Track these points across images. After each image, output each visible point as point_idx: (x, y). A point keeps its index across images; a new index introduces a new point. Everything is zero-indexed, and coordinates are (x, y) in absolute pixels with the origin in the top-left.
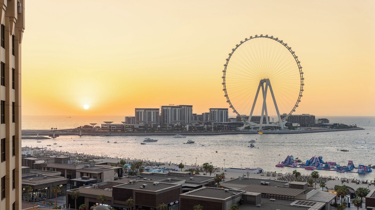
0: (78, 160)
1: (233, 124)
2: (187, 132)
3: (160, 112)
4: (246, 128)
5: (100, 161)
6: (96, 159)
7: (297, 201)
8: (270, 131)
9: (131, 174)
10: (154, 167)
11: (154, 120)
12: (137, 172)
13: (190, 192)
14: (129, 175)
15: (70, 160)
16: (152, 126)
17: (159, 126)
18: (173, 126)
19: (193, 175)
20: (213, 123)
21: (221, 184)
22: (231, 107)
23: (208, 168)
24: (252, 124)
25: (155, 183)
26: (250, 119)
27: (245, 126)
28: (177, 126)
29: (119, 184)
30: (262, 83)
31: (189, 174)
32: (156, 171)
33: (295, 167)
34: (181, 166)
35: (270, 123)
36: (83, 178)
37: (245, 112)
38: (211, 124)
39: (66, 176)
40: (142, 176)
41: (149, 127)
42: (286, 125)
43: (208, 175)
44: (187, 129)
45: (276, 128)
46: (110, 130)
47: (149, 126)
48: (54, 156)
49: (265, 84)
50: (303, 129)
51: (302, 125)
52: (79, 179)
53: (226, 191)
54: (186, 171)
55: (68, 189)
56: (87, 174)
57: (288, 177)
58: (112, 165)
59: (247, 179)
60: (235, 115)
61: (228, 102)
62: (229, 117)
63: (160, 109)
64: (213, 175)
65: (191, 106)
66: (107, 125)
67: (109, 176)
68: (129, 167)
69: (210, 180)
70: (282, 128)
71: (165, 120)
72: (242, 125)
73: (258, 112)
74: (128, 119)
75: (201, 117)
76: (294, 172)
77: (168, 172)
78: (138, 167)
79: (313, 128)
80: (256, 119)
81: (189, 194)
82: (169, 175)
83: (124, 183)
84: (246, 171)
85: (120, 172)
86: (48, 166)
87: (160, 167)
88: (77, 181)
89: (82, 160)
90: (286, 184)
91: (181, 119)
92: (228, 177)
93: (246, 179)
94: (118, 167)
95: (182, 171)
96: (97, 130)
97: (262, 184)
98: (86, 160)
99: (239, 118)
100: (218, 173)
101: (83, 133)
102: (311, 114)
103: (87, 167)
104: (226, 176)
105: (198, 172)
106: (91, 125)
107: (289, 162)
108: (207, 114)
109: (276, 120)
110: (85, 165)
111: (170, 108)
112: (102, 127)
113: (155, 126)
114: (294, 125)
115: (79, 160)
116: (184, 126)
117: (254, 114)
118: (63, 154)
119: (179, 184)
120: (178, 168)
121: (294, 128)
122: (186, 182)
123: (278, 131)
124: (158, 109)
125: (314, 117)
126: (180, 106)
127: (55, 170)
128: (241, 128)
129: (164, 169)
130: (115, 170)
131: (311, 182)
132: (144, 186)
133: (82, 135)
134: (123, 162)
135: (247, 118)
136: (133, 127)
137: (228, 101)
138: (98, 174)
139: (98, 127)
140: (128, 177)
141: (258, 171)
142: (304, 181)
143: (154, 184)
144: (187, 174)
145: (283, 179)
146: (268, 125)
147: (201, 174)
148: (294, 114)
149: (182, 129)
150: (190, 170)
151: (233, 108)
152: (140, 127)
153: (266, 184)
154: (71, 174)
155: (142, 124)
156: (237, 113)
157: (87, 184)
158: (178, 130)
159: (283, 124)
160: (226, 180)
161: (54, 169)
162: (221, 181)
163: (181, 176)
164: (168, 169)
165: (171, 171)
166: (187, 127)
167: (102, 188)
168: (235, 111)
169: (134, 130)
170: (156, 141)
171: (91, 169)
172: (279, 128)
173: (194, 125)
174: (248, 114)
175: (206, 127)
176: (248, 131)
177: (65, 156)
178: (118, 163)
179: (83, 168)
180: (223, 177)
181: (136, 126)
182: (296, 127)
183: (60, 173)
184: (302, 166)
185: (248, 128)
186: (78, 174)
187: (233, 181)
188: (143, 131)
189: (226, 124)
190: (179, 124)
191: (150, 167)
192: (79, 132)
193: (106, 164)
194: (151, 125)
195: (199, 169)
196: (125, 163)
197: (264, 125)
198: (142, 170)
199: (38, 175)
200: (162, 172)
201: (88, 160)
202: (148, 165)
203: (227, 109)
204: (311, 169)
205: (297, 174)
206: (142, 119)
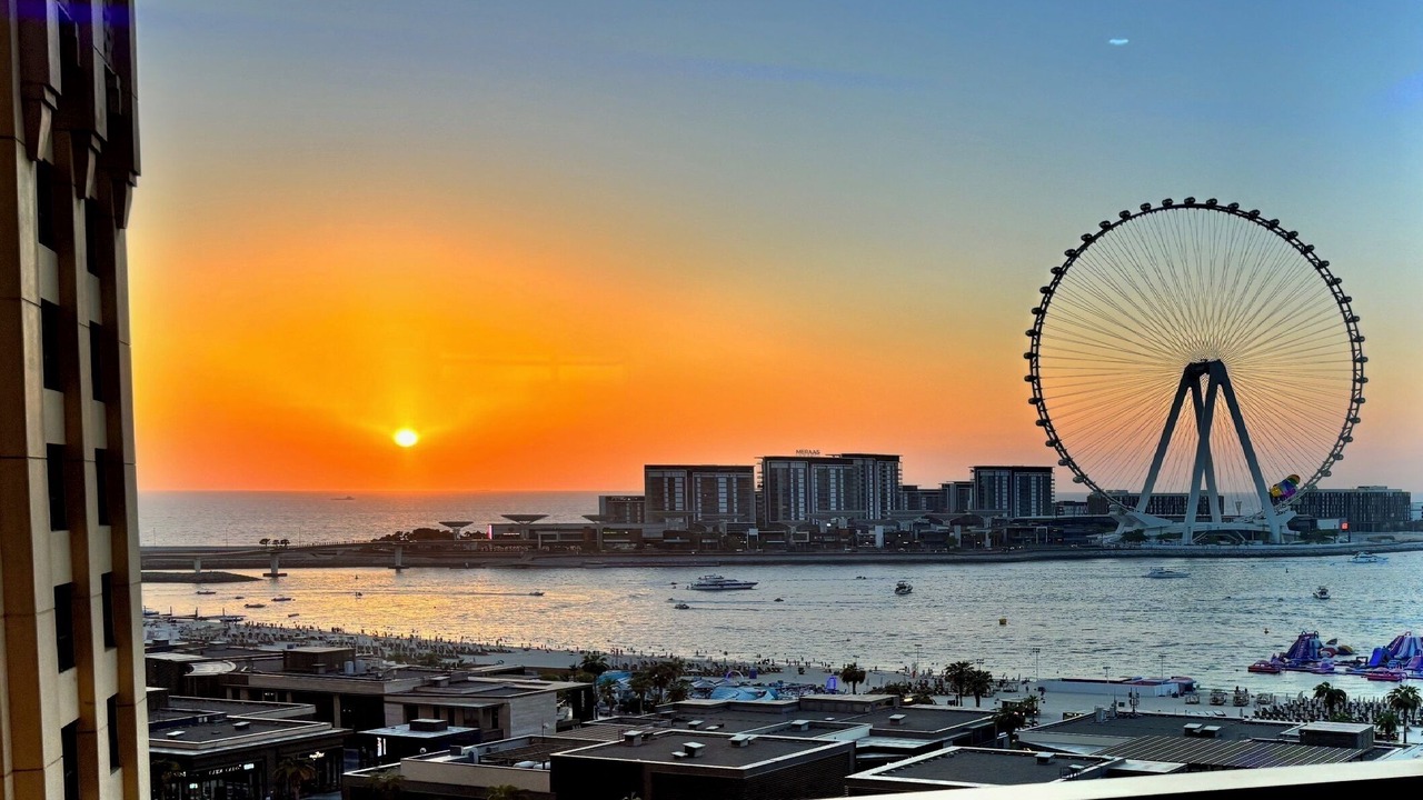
0: (390, 659)
1: (1073, 521)
2: (877, 551)
3: (757, 480)
4: (1127, 537)
5: (492, 663)
6: (471, 653)
8: (1225, 546)
9: (630, 707)
10: (732, 681)
11: (730, 510)
12: (658, 697)
13: (889, 766)
14: (620, 710)
15: (353, 659)
16: (723, 531)
17: (754, 532)
18: (815, 531)
19: (903, 707)
20: (988, 521)
21: (1023, 733)
22: (1067, 462)
23: (967, 680)
24: (1154, 523)
25: (739, 737)
26: (1143, 505)
27: (1122, 529)
28: (835, 531)
29: (577, 743)
30: (1191, 375)
31: (889, 702)
32: (743, 695)
33: (1331, 671)
34: (853, 675)
35: (1229, 519)
36: (415, 727)
37: (1121, 475)
38: (980, 523)
39: (337, 717)
40: (681, 715)
41: (711, 536)
42: (1292, 525)
43: (969, 704)
44: (879, 542)
45: (1250, 536)
46: (535, 546)
47: (709, 530)
48: (280, 647)
49: (1204, 380)
50: (1360, 539)
51: (1355, 527)
52: (402, 731)
53: (1043, 761)
54: (875, 691)
55: (351, 767)
56: (436, 710)
57: (1298, 709)
58: (548, 674)
59: (1133, 716)
60: (1082, 492)
61: (1050, 444)
62: (1056, 499)
63: (758, 469)
64: (988, 705)
65: (896, 459)
66: (519, 528)
67: (532, 718)
68: (624, 682)
69: (974, 724)
70: (1277, 536)
71: (781, 507)
72: (1111, 525)
73: (1176, 479)
74: (613, 504)
75: (936, 498)
76: (1321, 691)
77: (795, 699)
78: (661, 683)
79: (1400, 536)
80: (1170, 505)
81: (888, 773)
82: (802, 707)
83: (603, 739)
84: (1126, 689)
85: (583, 705)
86: (254, 682)
87: (760, 679)
88: (389, 739)
89: (408, 659)
90: (1288, 732)
91: (848, 505)
92: (1052, 709)
93: (1124, 715)
94: (571, 684)
95: (860, 694)
96: (474, 547)
97: (1190, 732)
98: (431, 661)
99: (1099, 500)
100: (1010, 698)
101: (408, 559)
102: (1393, 485)
103: (436, 684)
104: (1040, 706)
105: (924, 692)
106: (443, 528)
107: (1304, 654)
108: (961, 486)
109: (1254, 508)
110: (426, 678)
111: (801, 466)
112: (495, 537)
113: (737, 532)
114: (1324, 524)
115: (398, 659)
116: (864, 530)
117: (1160, 488)
118: (322, 637)
119: (842, 738)
120: (841, 686)
121: (1324, 536)
122: (873, 733)
123: (1259, 545)
124: (750, 469)
125: (1406, 497)
126: (847, 459)
127: (289, 696)
128: (1108, 538)
129: (779, 689)
130: (560, 693)
131: (1389, 725)
132: (690, 751)
133: (407, 566)
134: (593, 665)
135: (1130, 500)
136: (635, 536)
137: (1054, 442)
138: (485, 710)
139: (478, 535)
140: (620, 721)
141: (1175, 689)
142: (1360, 721)
143: (736, 744)
144: (878, 703)
145: (1276, 713)
146: (1217, 524)
147: (941, 703)
148: (1324, 485)
149: (853, 543)
150: (889, 690)
151: (1074, 467)
152: (667, 534)
153: (1211, 734)
154: (368, 710)
155: (678, 524)
156: (1090, 483)
157: (436, 746)
158: (838, 545)
159: (1279, 522)
160: (1042, 723)
161: (282, 695)
162: (1021, 724)
163: (851, 713)
164: (794, 688)
165: (810, 695)
166: (878, 533)
167: (508, 760)
168: (1081, 478)
169: (640, 547)
170: (748, 586)
171: (449, 690)
172: (1265, 536)
173: (905, 526)
174: (1136, 487)
175: (957, 532)
176: (1134, 546)
177: (332, 644)
178: (573, 669)
179: (415, 690)
180: (1029, 709)
181: (652, 530)
182: (1335, 533)
183: (310, 709)
184: (1355, 668)
185: (1138, 536)
186: (392, 711)
187: (1071, 725)
188: (684, 549)
189: (1045, 522)
190: (843, 524)
191: (715, 680)
192: (392, 553)
193: (520, 671)
194: (716, 529)
195: (931, 684)
196: (605, 668)
197: (1203, 526)
198: (679, 694)
199: (206, 719)
200: (768, 700)
201: (434, 660)
202: (707, 673)
203: (1049, 470)
204: (1393, 678)
205: (1332, 700)
206: (679, 507)
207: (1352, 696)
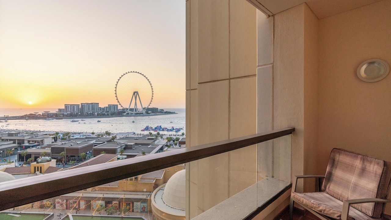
0: (25, 133)
1: (121, 112)
2: (96, 116)
3: (80, 106)
4: (127, 114)
5: (42, 133)
6: (38, 132)
7: (151, 145)
8: (138, 115)
9: (62, 139)
10: (77, 135)
11: (76, 111)
12: (66, 138)
13: (98, 146)
14: (61, 140)
15: (19, 134)
16: (75, 114)
17: (80, 114)
18: (88, 113)
19: (100, 137)
20: (110, 112)
21: (115, 140)
22: (120, 104)
23: (108, 133)
24: (130, 112)
25: (78, 143)
26: (129, 110)
27: (126, 113)
28: (90, 113)
29: (55, 145)
30: (134, 93)
31: (98, 137)
32: (78, 137)
33: (150, 130)
34: (93, 133)
35: (139, 111)
36: (29, 144)
37: (126, 106)
38: (109, 112)
39: (17, 143)
40: (70, 140)
41: (74, 114)
42: (146, 112)
43: (108, 137)
44: (96, 115)
45: (141, 113)
46: (48, 116)
47: (73, 113)
48: (7, 132)
49: (136, 94)
50: (153, 114)
51: (153, 112)
52: (27, 144)
53: (118, 144)
54: (96, 135)
55: (19, 151)
56: (33, 141)
57: (147, 135)
58: (50, 135)
59: (128, 137)
60: (122, 108)
62: (118, 109)
63: (80, 105)
64: (111, 137)
65: (98, 103)
66: (46, 113)
67: (48, 141)
68: (62, 135)
69: (109, 139)
70: (144, 114)
71: (83, 110)
72: (125, 112)
73: (132, 106)
74: (60, 110)
75: (103, 109)
76: (149, 133)
77: (85, 137)
78: (67, 135)
79: (157, 113)
80: (132, 110)
81: (98, 147)
82: (86, 138)
83: (59, 144)
84: (127, 134)
85: (55, 139)
86: (3, 138)
87: (80, 134)
88: (25, 146)
89: (28, 133)
90: (146, 138)
91: (92, 110)
92: (118, 137)
93: (127, 137)
94: (54, 136)
95: (94, 136)
96: (39, 116)
97: (135, 139)
98: (32, 134)
99: (123, 109)
100: (113, 136)
101: (28, 118)
102: (156, 107)
103: (33, 137)
104: (117, 137)
105: (102, 136)
106: (34, 114)
107: (147, 129)
108: (107, 107)
109: (141, 110)
110: (31, 136)
111: (86, 104)
112: (42, 115)
113: (77, 114)
114: (149, 112)
115: (27, 133)
116: (94, 113)
117: (131, 107)
118: (14, 131)
119: (92, 142)
120: (91, 135)
121: (149, 113)
122: (96, 141)
123: (142, 115)
124: (79, 105)
125: (158, 108)
126: (92, 104)
127: (8, 140)
128: (125, 114)
129: (83, 136)
130: (52, 138)
131: (157, 137)
132: (71, 145)
133: (28, 119)
134: (57, 133)
135: (127, 109)
136: (63, 114)
137: (118, 102)
138: (41, 141)
139: (40, 114)
140: (61, 141)
141: (133, 133)
142: (154, 136)
143: (78, 144)
144: (96, 137)
145: (145, 136)
146: (137, 112)
147: (104, 137)
148: (149, 107)
149: (93, 115)
150: (98, 135)
151: (121, 105)
152: (68, 114)
153: (137, 139)
154: (21, 142)
155: (69, 113)
156: (123, 107)
157: (33, 147)
158: (91, 115)
159: (144, 112)
160: (117, 139)
161: (7, 140)
162: (115, 139)
163: (93, 138)
164: (85, 135)
165: (87, 136)
166: (96, 114)
167: (44, 148)
168: (122, 106)
169: (64, 116)
170: (78, 121)
171: (36, 138)
172: (143, 114)
173: (100, 113)
174: (128, 107)
175: (106, 113)
176: (128, 115)
177: (16, 132)
178: (54, 134)
179: (29, 138)
180: (116, 137)
181: (65, 113)
182: (150, 113)
183: (12, 142)
184: (153, 130)
185: (128, 114)
186: (26, 142)
187: (121, 139)
188: (70, 116)
189: (117, 112)
190: (91, 112)
191: (74, 135)
192: (26, 117)
193: (46, 135)
194: (74, 113)
195: (103, 134)
196: (59, 134)
197: (136, 112)
198: (69, 137)
200: (82, 137)
201: (32, 133)
202: (73, 134)
203: (117, 105)
204: (157, 131)
205: (151, 134)
206: (69, 110)
207: (153, 134)
